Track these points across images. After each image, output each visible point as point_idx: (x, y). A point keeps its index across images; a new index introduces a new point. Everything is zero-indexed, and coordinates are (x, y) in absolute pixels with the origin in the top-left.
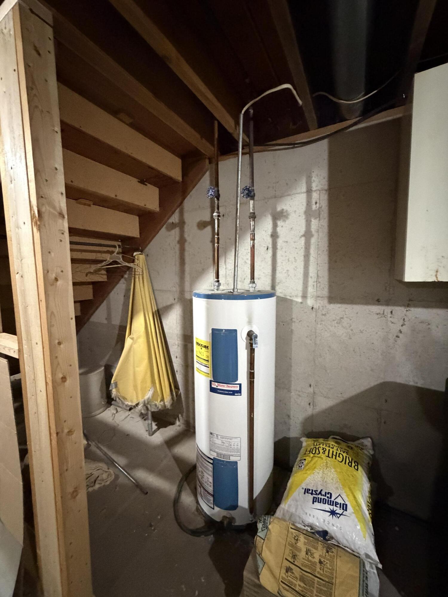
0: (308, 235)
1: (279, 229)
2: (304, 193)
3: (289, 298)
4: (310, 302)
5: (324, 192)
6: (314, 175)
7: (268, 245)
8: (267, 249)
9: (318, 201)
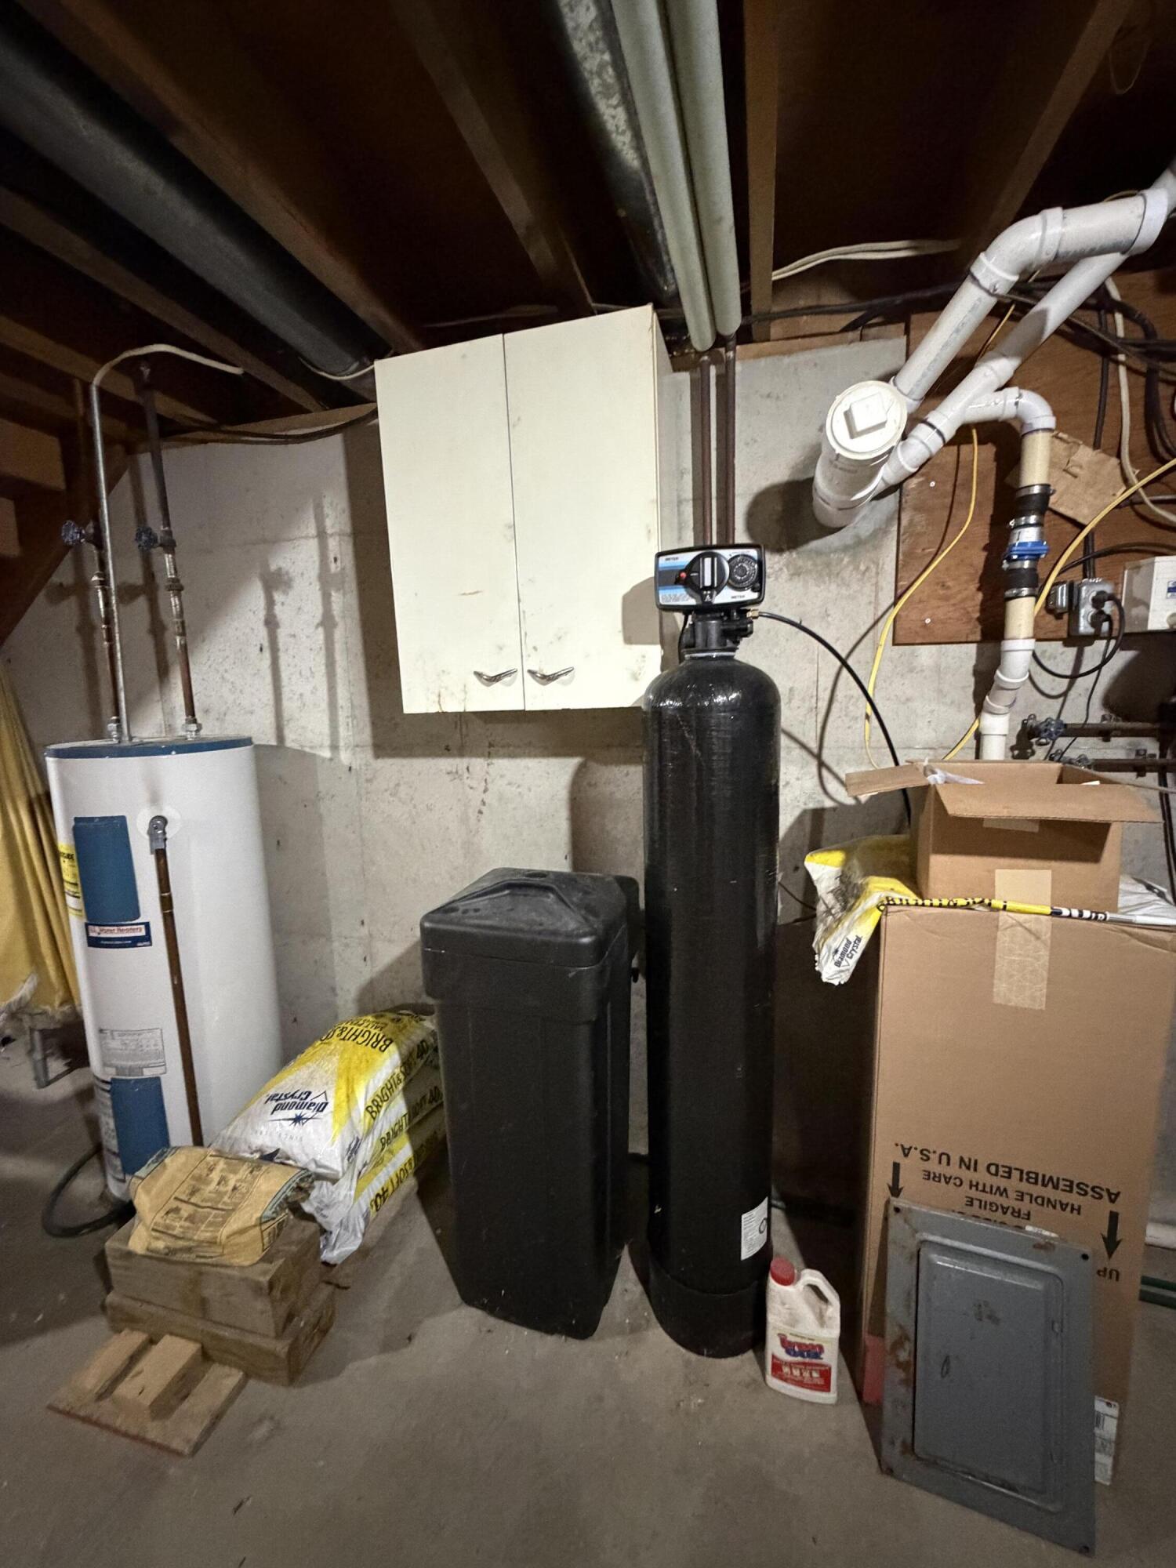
0: (327, 622)
1: (278, 609)
2: (313, 538)
3: (307, 750)
4: (345, 757)
5: (346, 538)
6: (326, 502)
7: (262, 642)
8: (261, 650)
9: (339, 556)
